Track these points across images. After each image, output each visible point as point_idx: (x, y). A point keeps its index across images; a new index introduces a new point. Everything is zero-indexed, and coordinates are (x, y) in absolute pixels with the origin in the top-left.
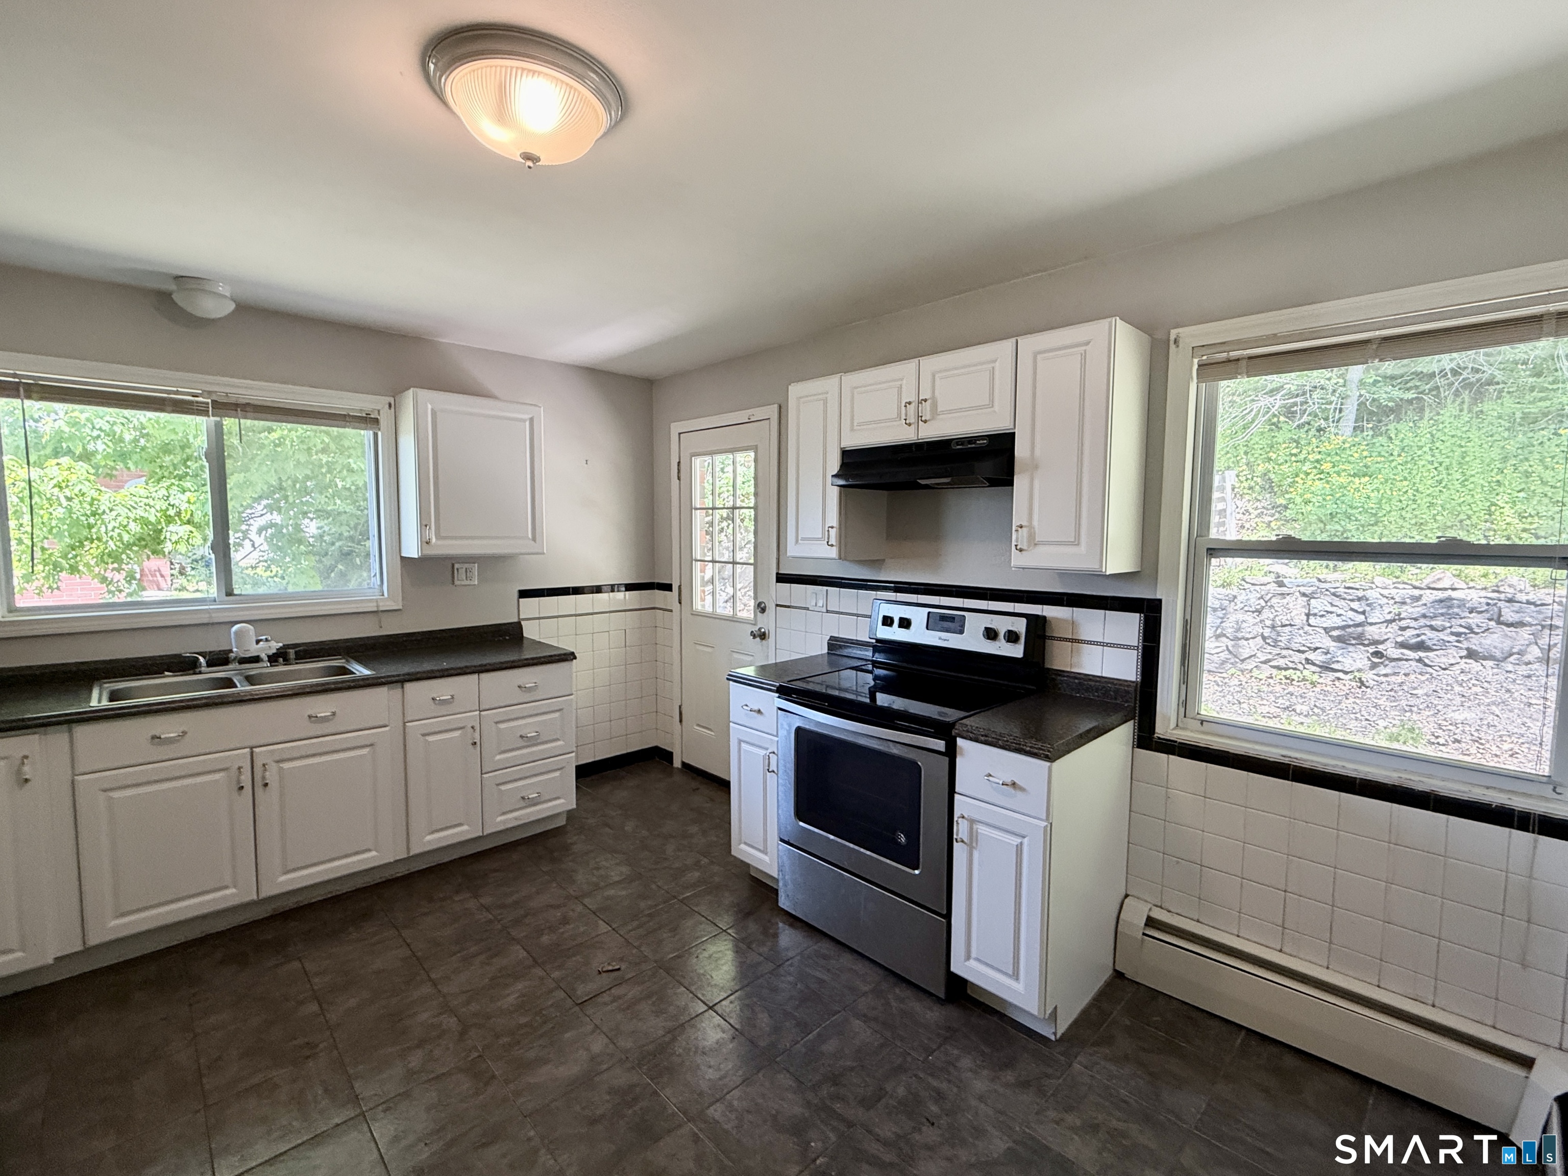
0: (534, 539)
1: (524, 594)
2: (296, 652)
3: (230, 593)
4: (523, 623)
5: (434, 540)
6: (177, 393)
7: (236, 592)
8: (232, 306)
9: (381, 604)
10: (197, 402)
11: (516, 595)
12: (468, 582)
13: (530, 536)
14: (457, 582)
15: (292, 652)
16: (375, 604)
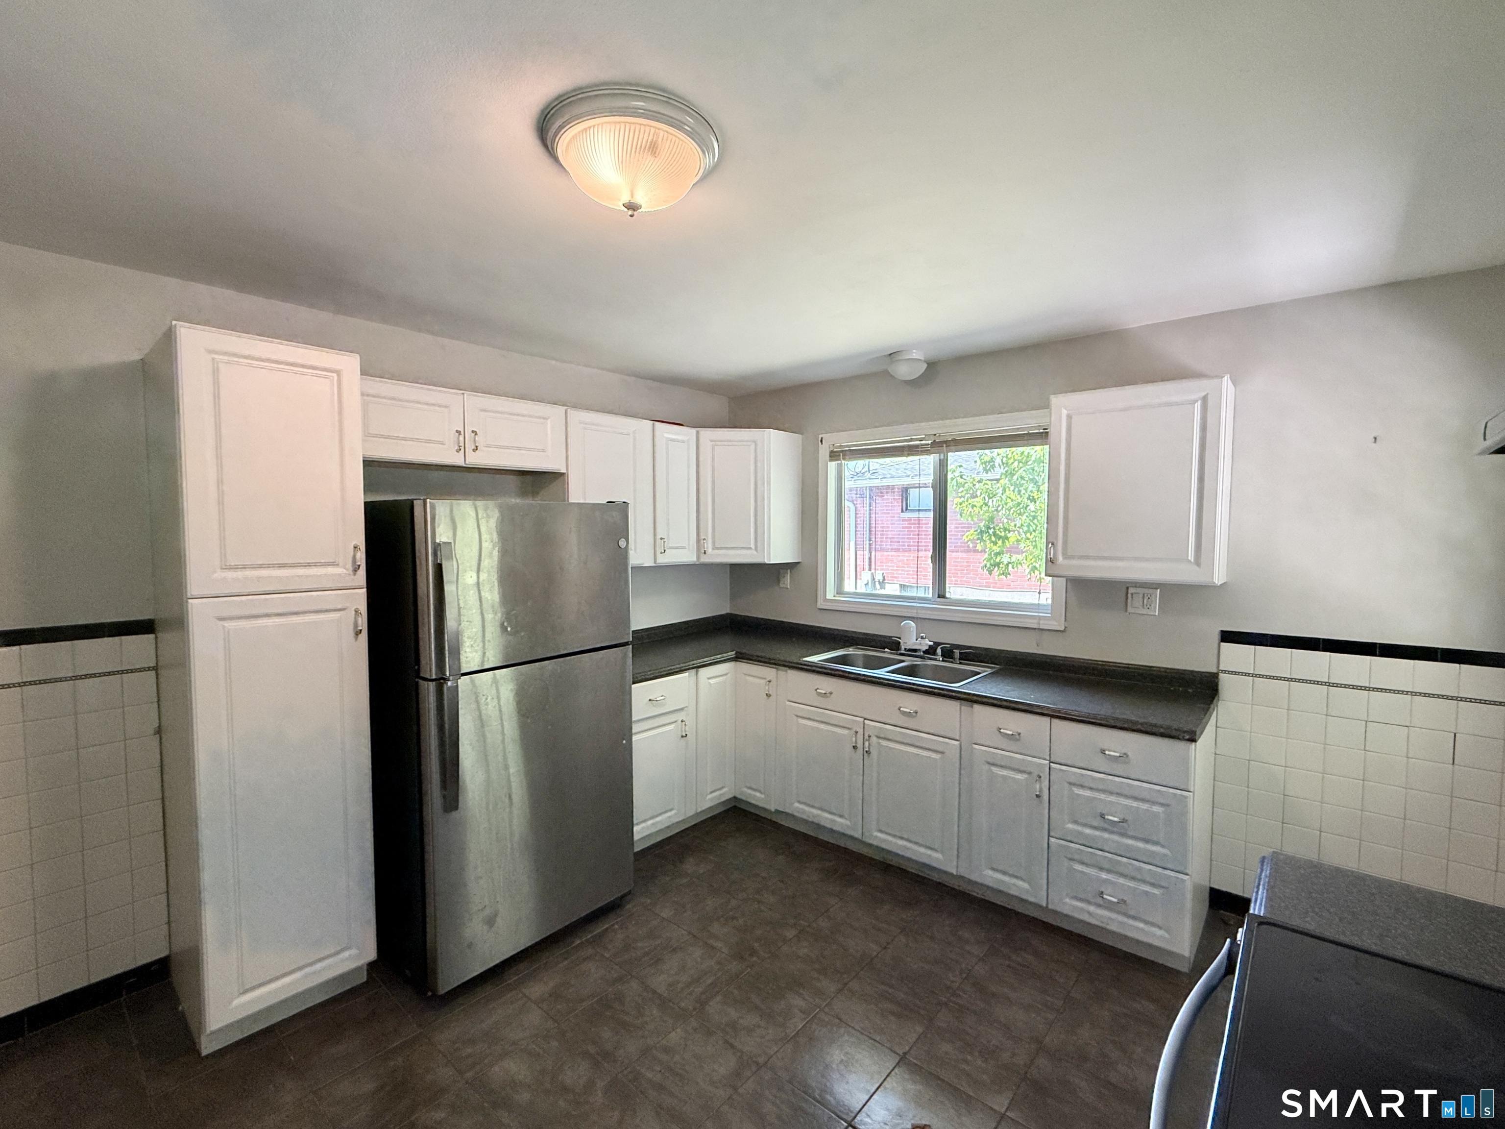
0: (1198, 562)
1: (1228, 637)
2: (961, 653)
3: (942, 596)
4: (1221, 675)
5: (1060, 558)
6: (911, 440)
7: (947, 595)
8: (925, 366)
9: (1041, 622)
10: (922, 445)
11: (1217, 637)
12: (1145, 611)
13: (1191, 557)
14: (1130, 609)
15: (957, 652)
16: (1036, 621)
